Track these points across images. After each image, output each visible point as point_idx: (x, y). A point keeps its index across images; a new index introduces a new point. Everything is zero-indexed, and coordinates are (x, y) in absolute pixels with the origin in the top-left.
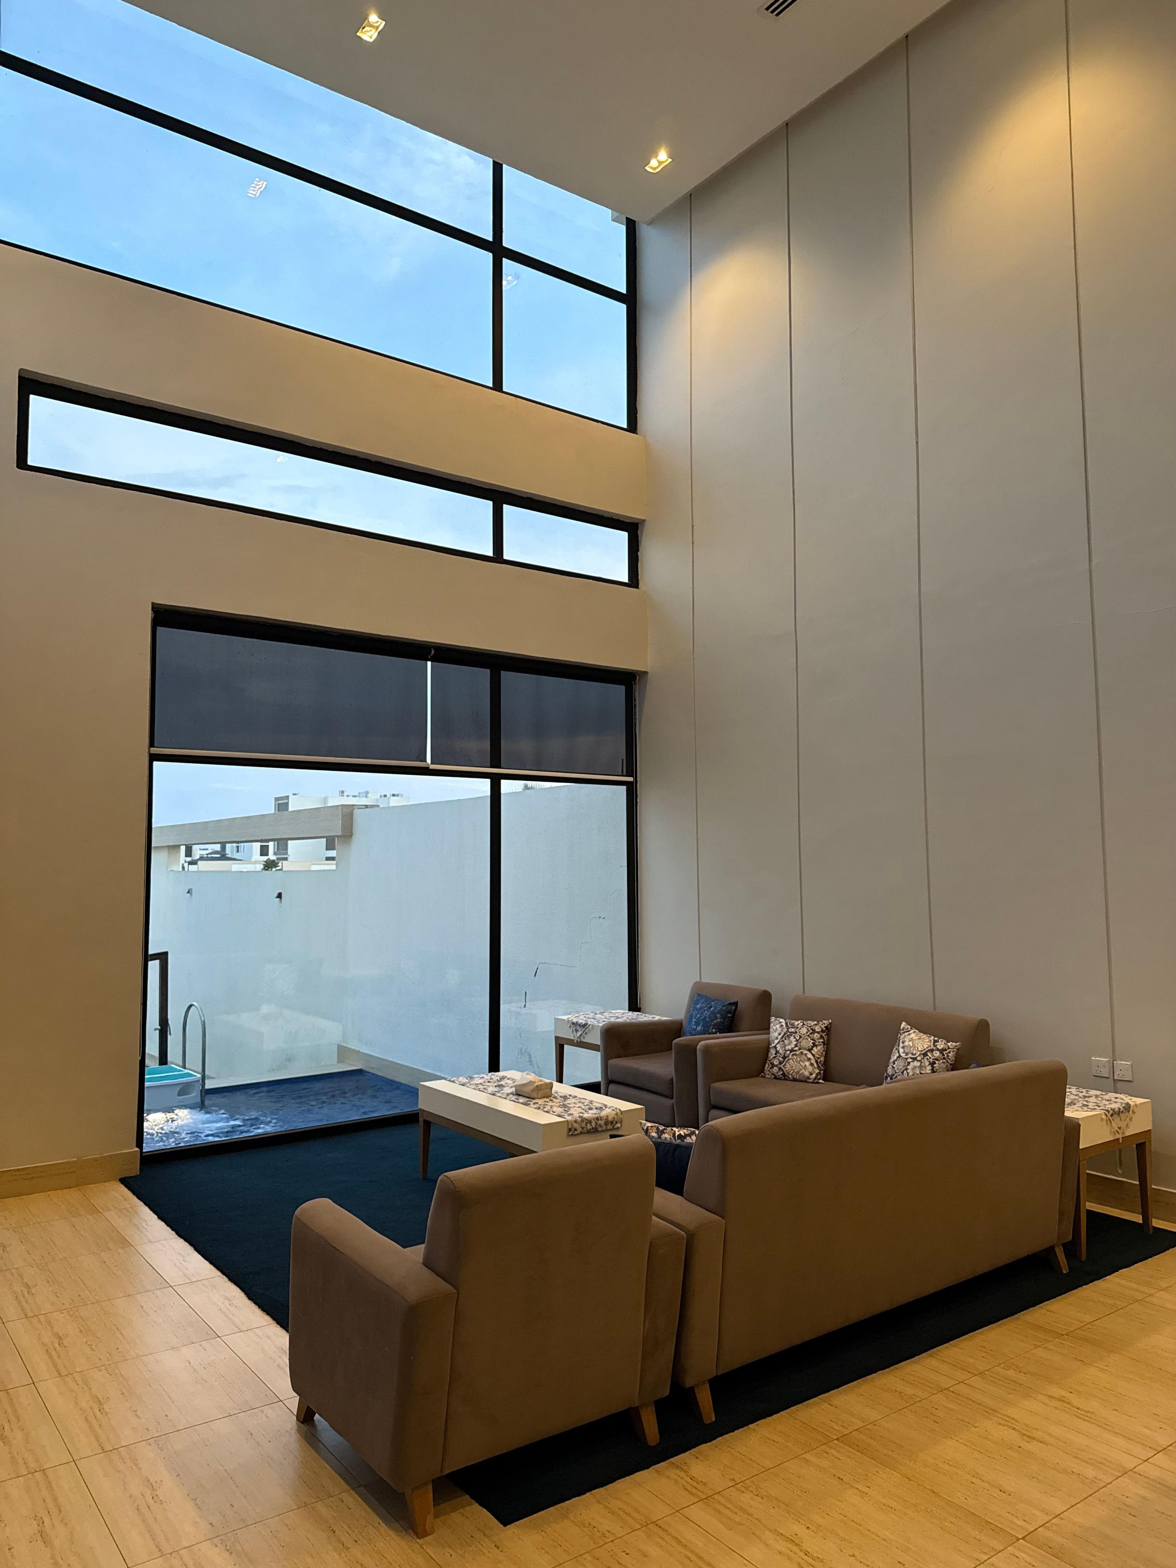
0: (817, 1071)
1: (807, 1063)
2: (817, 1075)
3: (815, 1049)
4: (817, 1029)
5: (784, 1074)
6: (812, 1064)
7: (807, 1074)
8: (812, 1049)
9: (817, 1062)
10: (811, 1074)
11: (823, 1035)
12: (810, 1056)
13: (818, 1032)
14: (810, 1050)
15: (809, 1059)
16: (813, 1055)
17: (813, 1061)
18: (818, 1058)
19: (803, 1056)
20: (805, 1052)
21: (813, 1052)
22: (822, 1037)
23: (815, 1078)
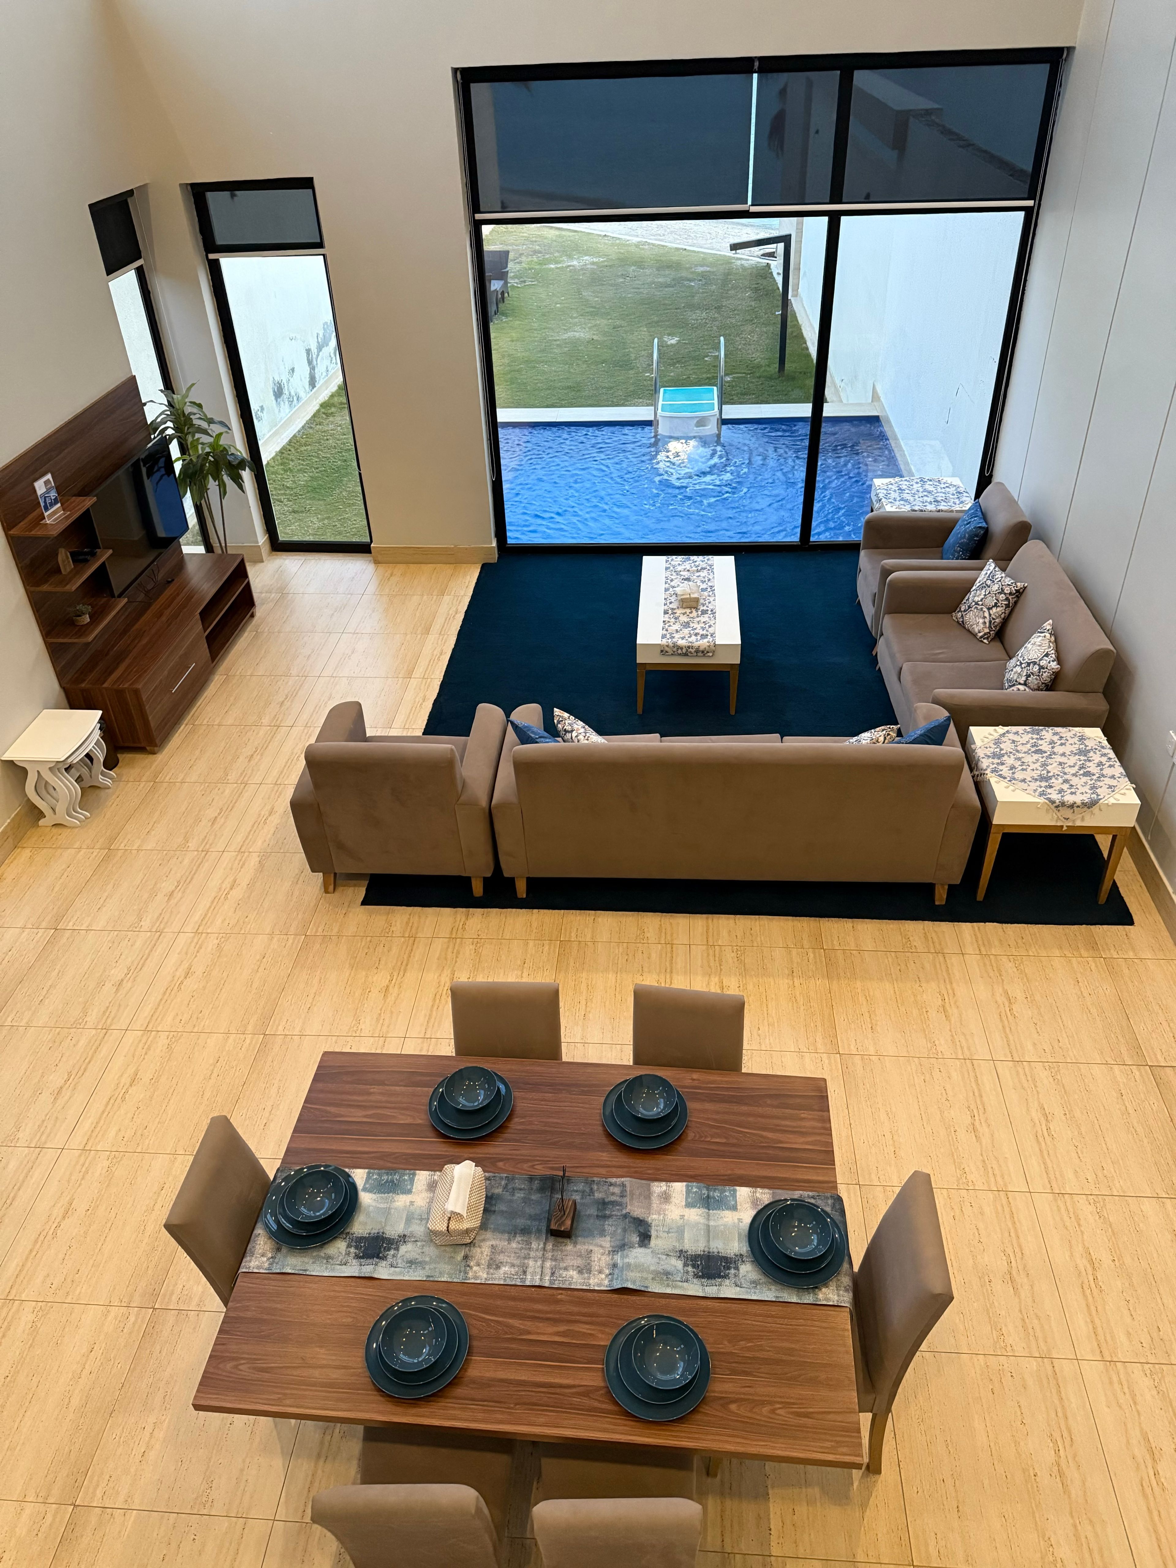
0: (987, 630)
1: (981, 621)
2: (985, 634)
3: (994, 610)
4: (1007, 590)
5: (963, 622)
6: (985, 623)
7: (976, 630)
8: (991, 608)
9: (990, 622)
10: (979, 632)
11: (1010, 597)
12: (987, 614)
13: (1005, 594)
14: (989, 609)
15: (985, 617)
16: (990, 615)
17: (987, 621)
18: (993, 619)
19: (981, 612)
20: (985, 609)
21: (991, 611)
22: (1007, 599)
23: (981, 637)
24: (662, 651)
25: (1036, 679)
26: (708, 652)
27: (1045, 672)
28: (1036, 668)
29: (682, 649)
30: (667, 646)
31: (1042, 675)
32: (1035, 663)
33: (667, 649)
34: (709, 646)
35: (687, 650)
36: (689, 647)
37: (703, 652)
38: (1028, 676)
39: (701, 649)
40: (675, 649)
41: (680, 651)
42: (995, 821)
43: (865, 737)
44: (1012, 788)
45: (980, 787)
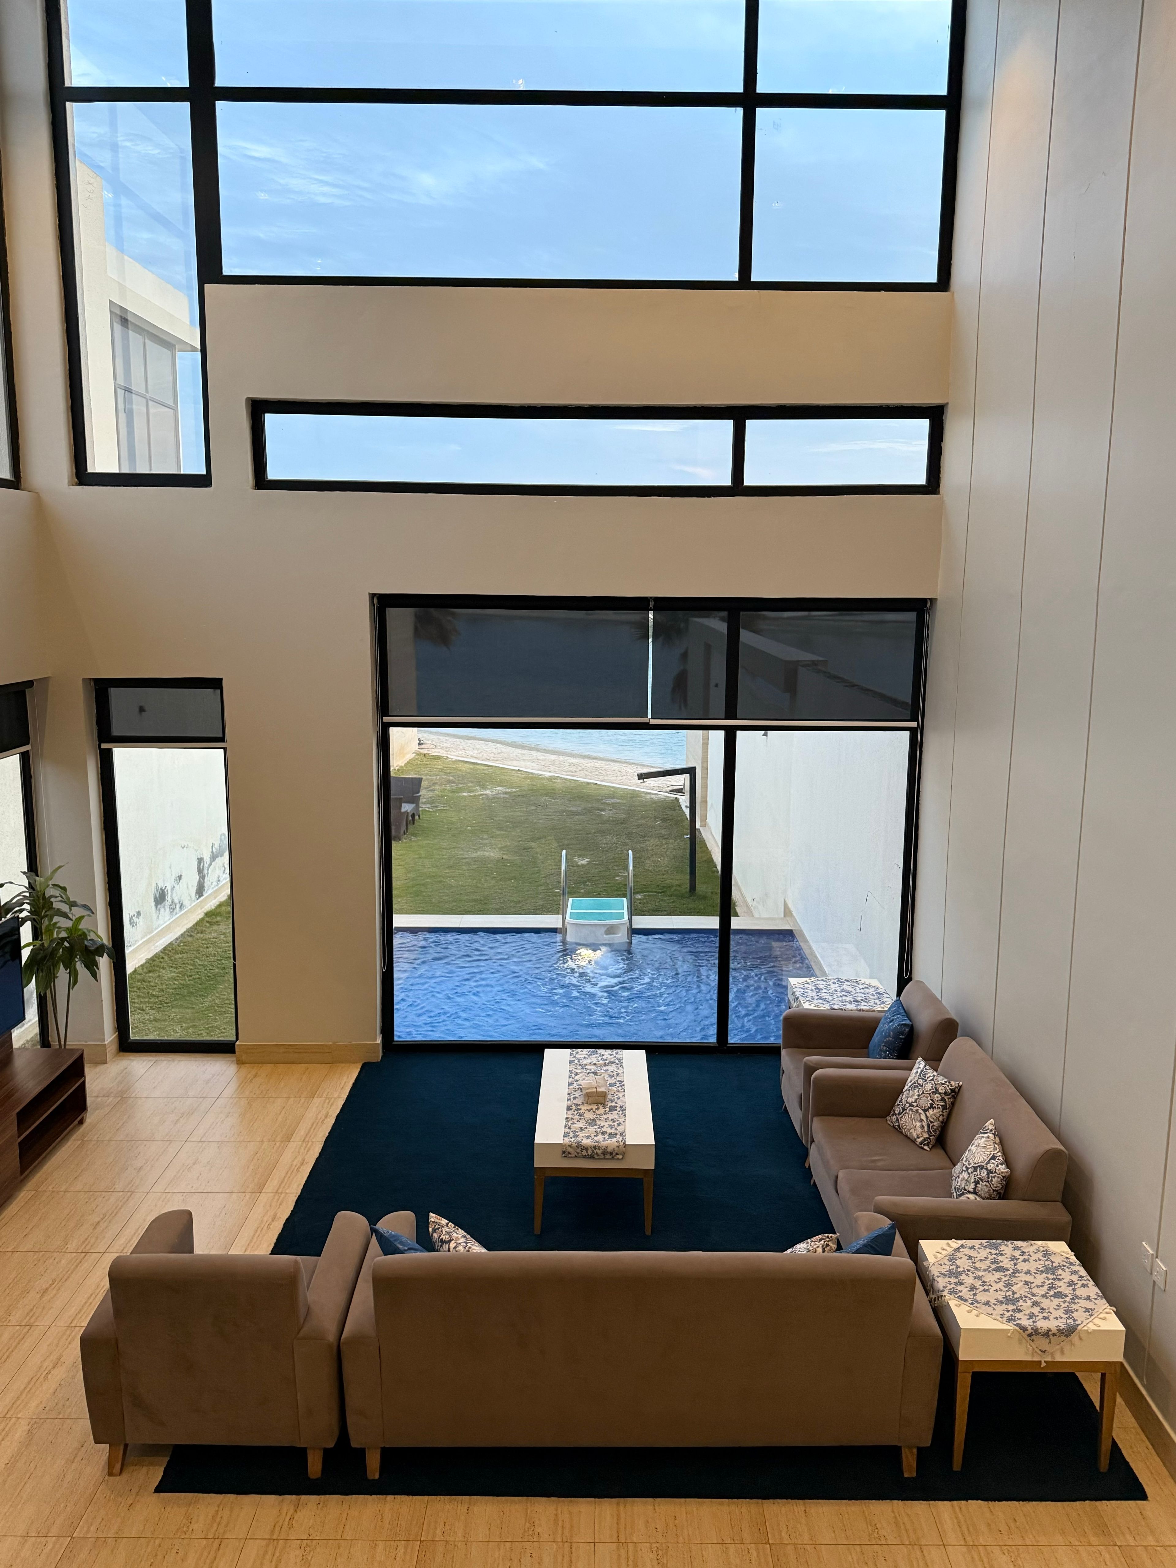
0: (926, 1135)
1: (918, 1124)
2: (925, 1140)
3: (931, 1111)
4: (941, 1090)
5: (899, 1126)
6: (922, 1127)
7: (915, 1135)
8: (927, 1110)
9: (928, 1125)
10: (918, 1138)
11: (946, 1098)
12: (923, 1117)
13: (940, 1094)
14: (925, 1111)
15: (921, 1120)
16: (927, 1117)
17: (925, 1124)
18: (931, 1122)
19: (917, 1115)
20: (921, 1111)
21: (927, 1113)
22: (943, 1099)
23: (921, 1143)
24: (564, 1152)
25: (986, 1186)
26: (617, 1154)
27: (994, 1177)
28: (984, 1173)
29: (587, 1149)
30: (570, 1146)
31: (992, 1180)
32: (982, 1167)
33: (570, 1149)
34: (618, 1147)
35: (593, 1151)
36: (595, 1147)
37: (611, 1153)
38: (977, 1183)
39: (609, 1149)
40: (579, 1150)
41: (584, 1153)
42: (962, 1356)
43: (801, 1248)
44: (975, 1312)
45: (940, 1312)
